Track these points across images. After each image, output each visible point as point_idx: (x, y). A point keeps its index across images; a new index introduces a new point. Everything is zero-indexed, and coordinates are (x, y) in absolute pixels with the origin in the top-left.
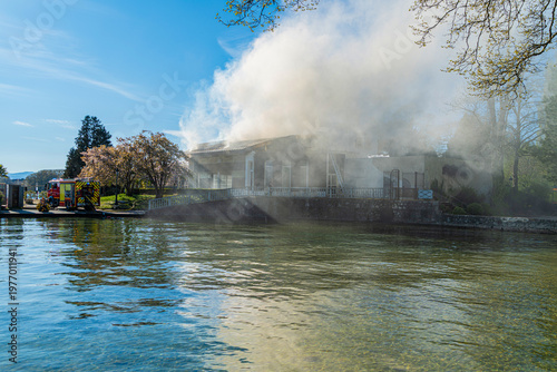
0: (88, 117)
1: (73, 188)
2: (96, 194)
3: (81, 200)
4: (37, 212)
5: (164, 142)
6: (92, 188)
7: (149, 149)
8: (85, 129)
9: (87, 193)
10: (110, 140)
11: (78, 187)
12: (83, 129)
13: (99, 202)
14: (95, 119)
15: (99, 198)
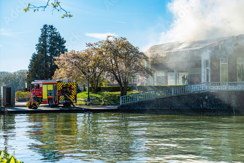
0: (45, 26)
1: (55, 88)
2: (74, 92)
3: (62, 97)
4: (27, 109)
5: (126, 45)
6: (70, 88)
7: (115, 53)
8: (43, 37)
9: (66, 92)
10: (65, 45)
11: (60, 87)
12: (42, 37)
13: (76, 99)
14: (51, 27)
15: (75, 96)
